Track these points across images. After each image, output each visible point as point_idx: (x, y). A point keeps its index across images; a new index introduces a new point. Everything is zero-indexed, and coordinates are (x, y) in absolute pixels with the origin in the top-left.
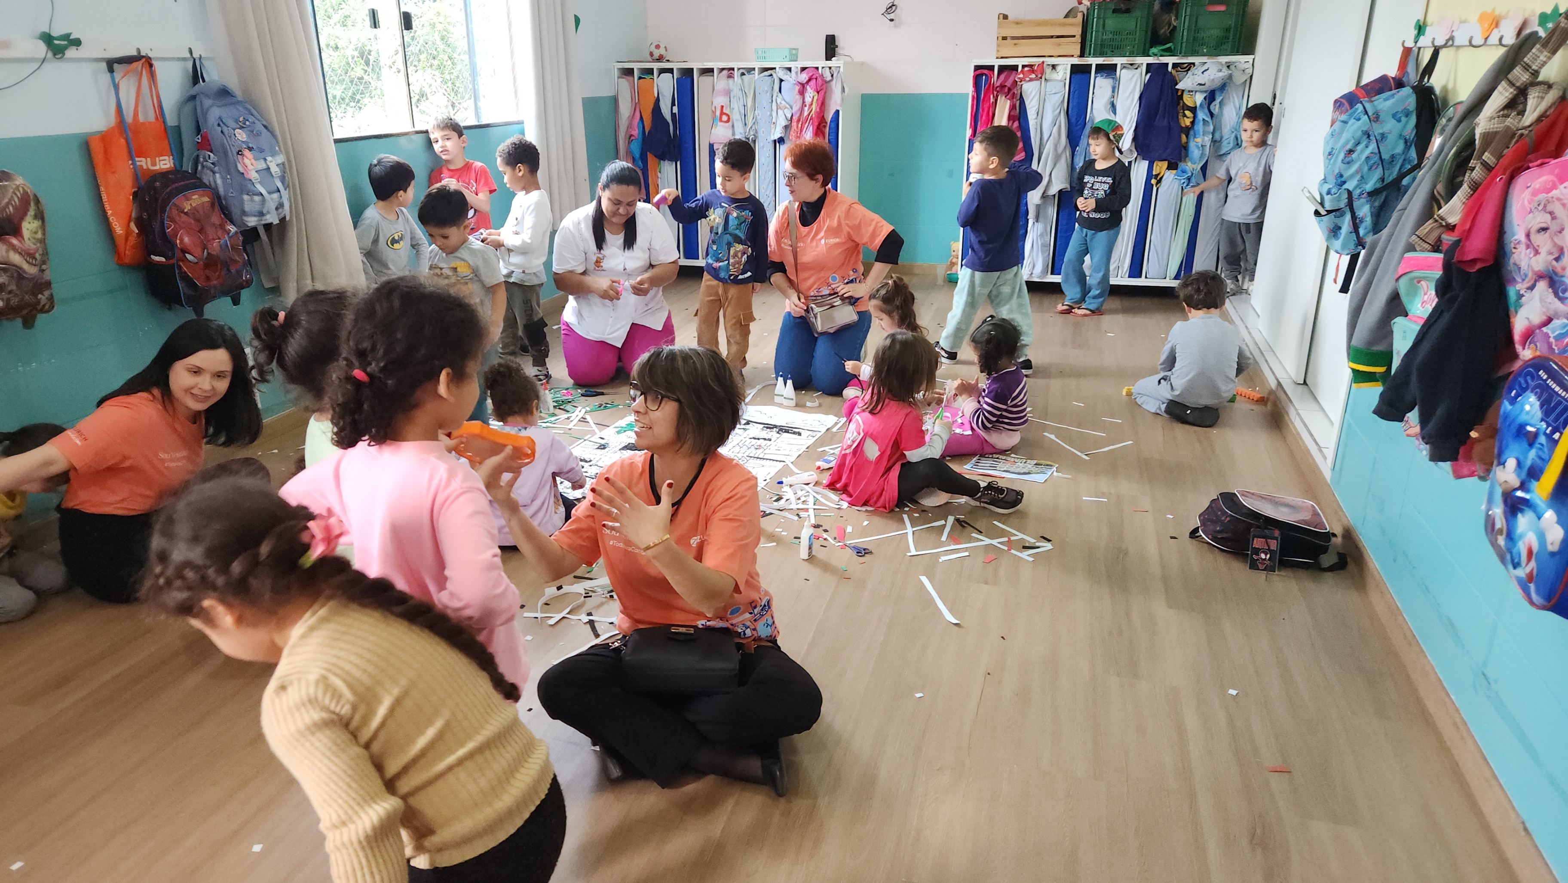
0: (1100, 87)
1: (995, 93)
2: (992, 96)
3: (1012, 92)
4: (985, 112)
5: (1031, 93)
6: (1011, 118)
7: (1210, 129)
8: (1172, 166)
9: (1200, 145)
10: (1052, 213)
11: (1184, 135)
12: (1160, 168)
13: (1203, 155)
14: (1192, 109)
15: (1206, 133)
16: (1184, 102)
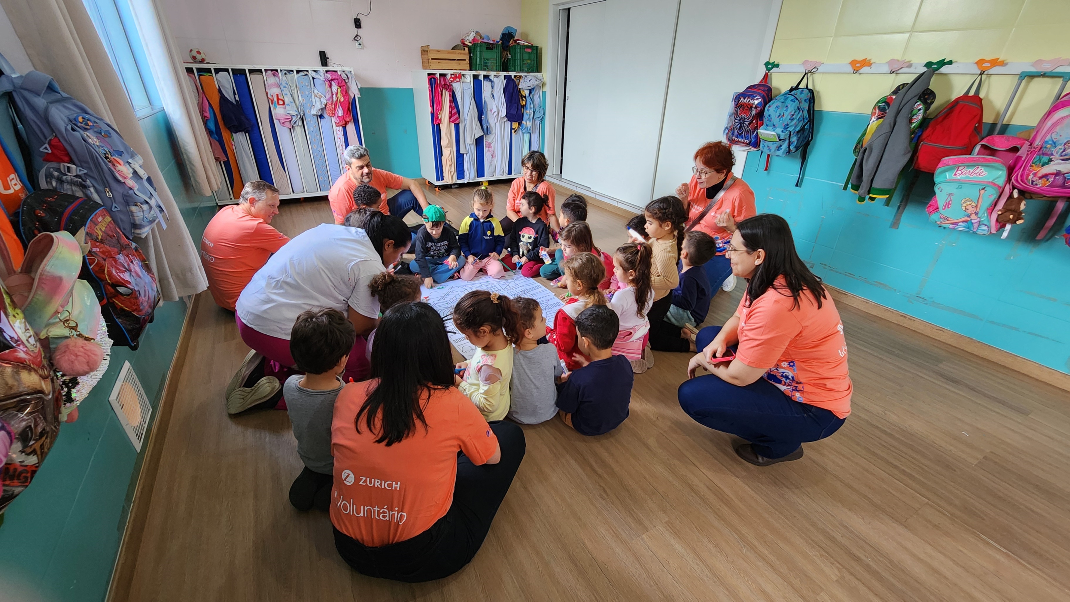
0: (486, 86)
1: (441, 89)
2: (439, 91)
3: (448, 88)
4: (437, 99)
5: (457, 88)
6: (451, 102)
7: (532, 106)
8: (520, 124)
9: (529, 114)
10: (474, 148)
11: (523, 109)
12: (515, 125)
13: (529, 118)
14: (525, 97)
15: (530, 108)
16: (521, 94)
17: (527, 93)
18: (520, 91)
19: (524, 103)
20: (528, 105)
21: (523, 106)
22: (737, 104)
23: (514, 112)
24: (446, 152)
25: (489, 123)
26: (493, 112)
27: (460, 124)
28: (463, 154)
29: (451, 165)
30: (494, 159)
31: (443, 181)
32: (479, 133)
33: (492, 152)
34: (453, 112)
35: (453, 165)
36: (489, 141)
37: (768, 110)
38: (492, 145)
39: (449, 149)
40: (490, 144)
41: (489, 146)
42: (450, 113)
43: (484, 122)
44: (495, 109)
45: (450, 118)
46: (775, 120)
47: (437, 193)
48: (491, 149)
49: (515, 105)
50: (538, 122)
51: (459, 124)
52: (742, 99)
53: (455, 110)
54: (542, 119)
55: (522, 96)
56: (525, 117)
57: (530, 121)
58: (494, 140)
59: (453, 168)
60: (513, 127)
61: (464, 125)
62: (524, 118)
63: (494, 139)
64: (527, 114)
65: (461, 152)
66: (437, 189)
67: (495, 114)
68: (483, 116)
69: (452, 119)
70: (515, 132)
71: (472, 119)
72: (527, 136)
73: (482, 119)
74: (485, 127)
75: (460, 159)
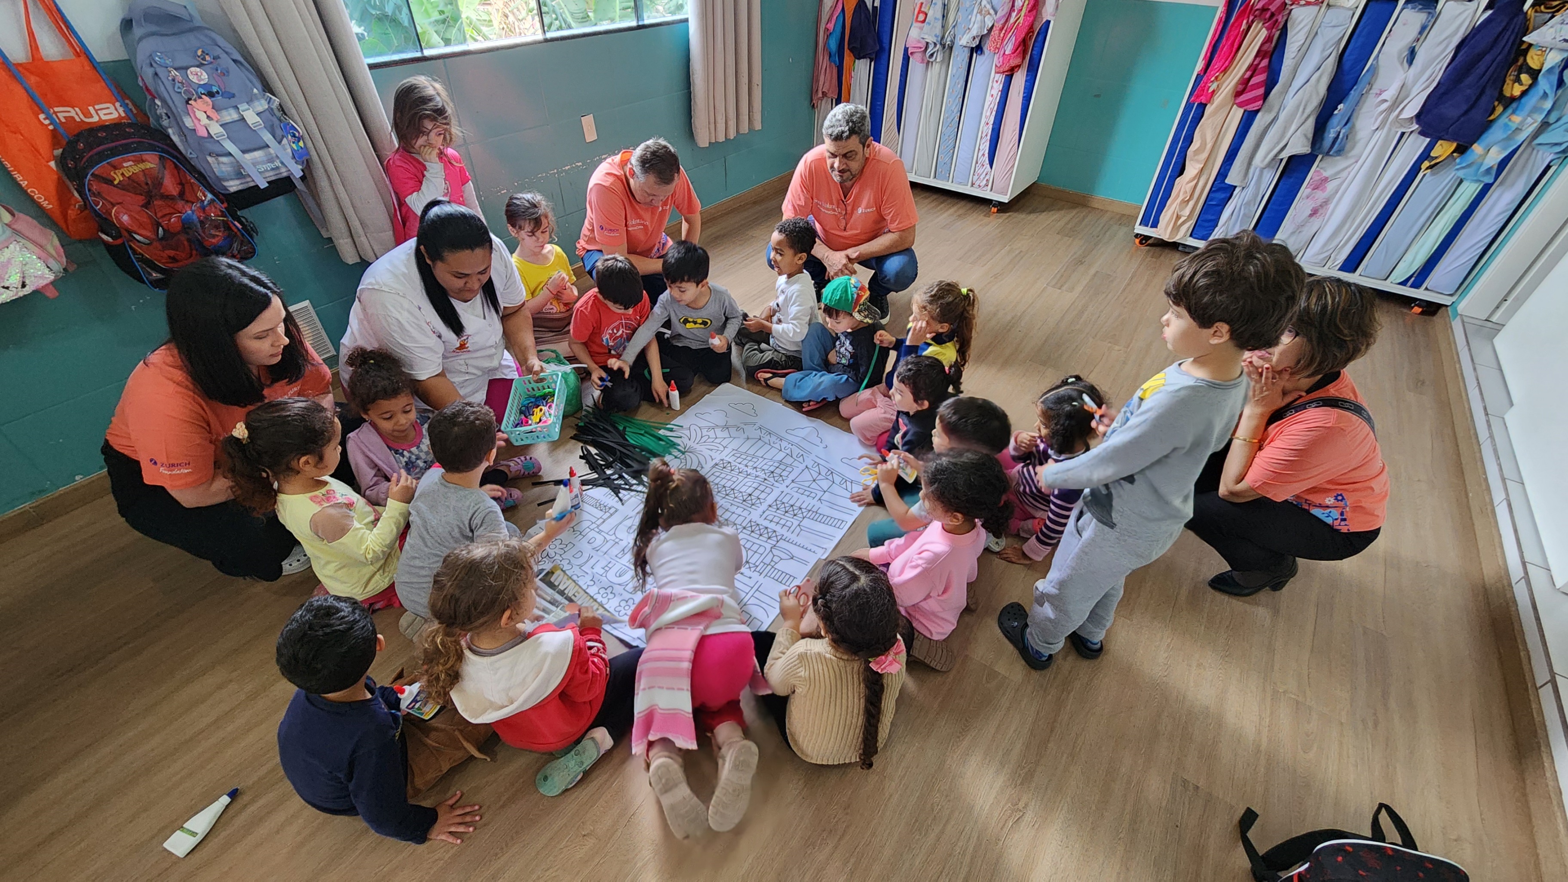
0: (1404, 24)
1: (1251, 18)
2: (1245, 22)
3: (1274, 19)
4: (1229, 43)
5: (1300, 23)
6: (1260, 55)
7: (1548, 105)
8: (1460, 149)
9: (1514, 126)
10: (1270, 179)
11: (1500, 109)
12: (1443, 150)
13: (1511, 138)
14: (1535, 74)
15: (1536, 110)
16: (1525, 60)
17: (1553, 60)
18: (1522, 53)
19: (1517, 90)
20: (1531, 101)
21: (1509, 102)
23: (1451, 110)
24: (1192, 169)
25: (1353, 126)
26: (1381, 99)
27: (1260, 115)
28: (1235, 187)
29: (1189, 202)
30: (1316, 223)
31: (1154, 229)
32: (1299, 146)
33: (1320, 201)
34: (1255, 81)
36: (1326, 174)
38: (1331, 186)
39: (1204, 164)
40: (1326, 180)
41: (1321, 184)
42: (1245, 81)
43: (1333, 122)
44: (1389, 94)
45: (1238, 94)
48: (1320, 195)
49: (1469, 91)
51: (1257, 111)
53: (1262, 78)
55: (1524, 69)
56: (1495, 133)
57: (1506, 149)
58: (1342, 174)
59: (1190, 210)
60: (1433, 154)
61: (1269, 117)
62: (1485, 136)
63: (1346, 172)
64: (1506, 125)
65: (1230, 182)
66: (1137, 241)
67: (1385, 106)
68: (1341, 106)
69: (1244, 97)
70: (1431, 167)
71: (1301, 108)
72: (1469, 190)
73: (1336, 112)
74: (1331, 134)
75: (1221, 195)
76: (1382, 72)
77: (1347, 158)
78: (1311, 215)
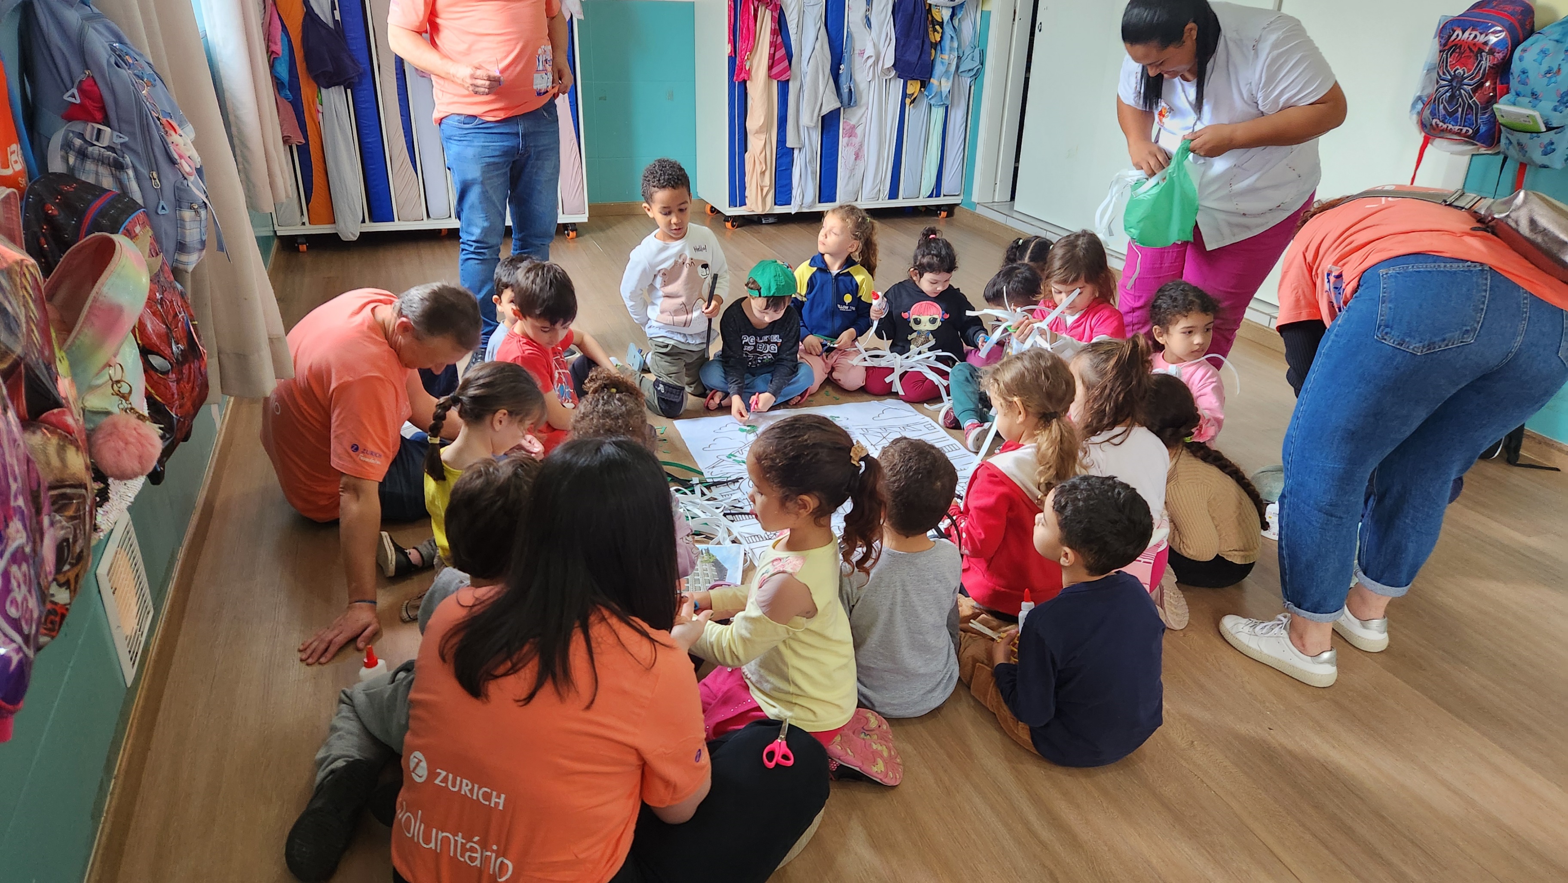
1: (756, 3)
2: (751, 7)
3: (774, 3)
4: (745, 25)
5: (791, 4)
6: (774, 32)
7: (956, 45)
8: (923, 85)
9: (946, 62)
10: (816, 137)
11: (933, 51)
12: (914, 87)
13: (947, 71)
14: (941, 24)
15: (951, 49)
16: (932, 16)
17: (946, 14)
18: (929, 11)
19: (938, 37)
20: (947, 43)
21: (935, 45)
22: (1445, 45)
23: (912, 57)
24: (755, 143)
25: (855, 81)
26: (866, 56)
27: (791, 84)
28: (793, 149)
29: (763, 173)
30: (861, 164)
31: (744, 207)
32: (830, 103)
33: (857, 146)
34: (777, 56)
35: (767, 174)
36: (853, 122)
37: (1521, 59)
38: (859, 131)
39: (763, 137)
40: (854, 128)
41: (851, 133)
42: (772, 57)
43: (843, 79)
44: (870, 51)
45: (770, 68)
46: (1537, 81)
47: (729, 233)
48: (856, 141)
49: (917, 41)
50: (966, 80)
51: (788, 81)
52: (1459, 32)
53: (781, 52)
54: (977, 75)
55: (934, 22)
56: (939, 69)
57: (948, 79)
58: (864, 119)
59: (768, 180)
60: (909, 92)
61: (798, 84)
62: (934, 72)
64: (942, 63)
65: (789, 144)
66: (729, 225)
67: (871, 61)
68: (842, 67)
69: (775, 70)
70: (912, 102)
71: (817, 72)
72: (938, 114)
73: (841, 72)
74: (845, 90)
75: (784, 160)
76: (856, 36)
77: (861, 107)
78: (856, 159)
